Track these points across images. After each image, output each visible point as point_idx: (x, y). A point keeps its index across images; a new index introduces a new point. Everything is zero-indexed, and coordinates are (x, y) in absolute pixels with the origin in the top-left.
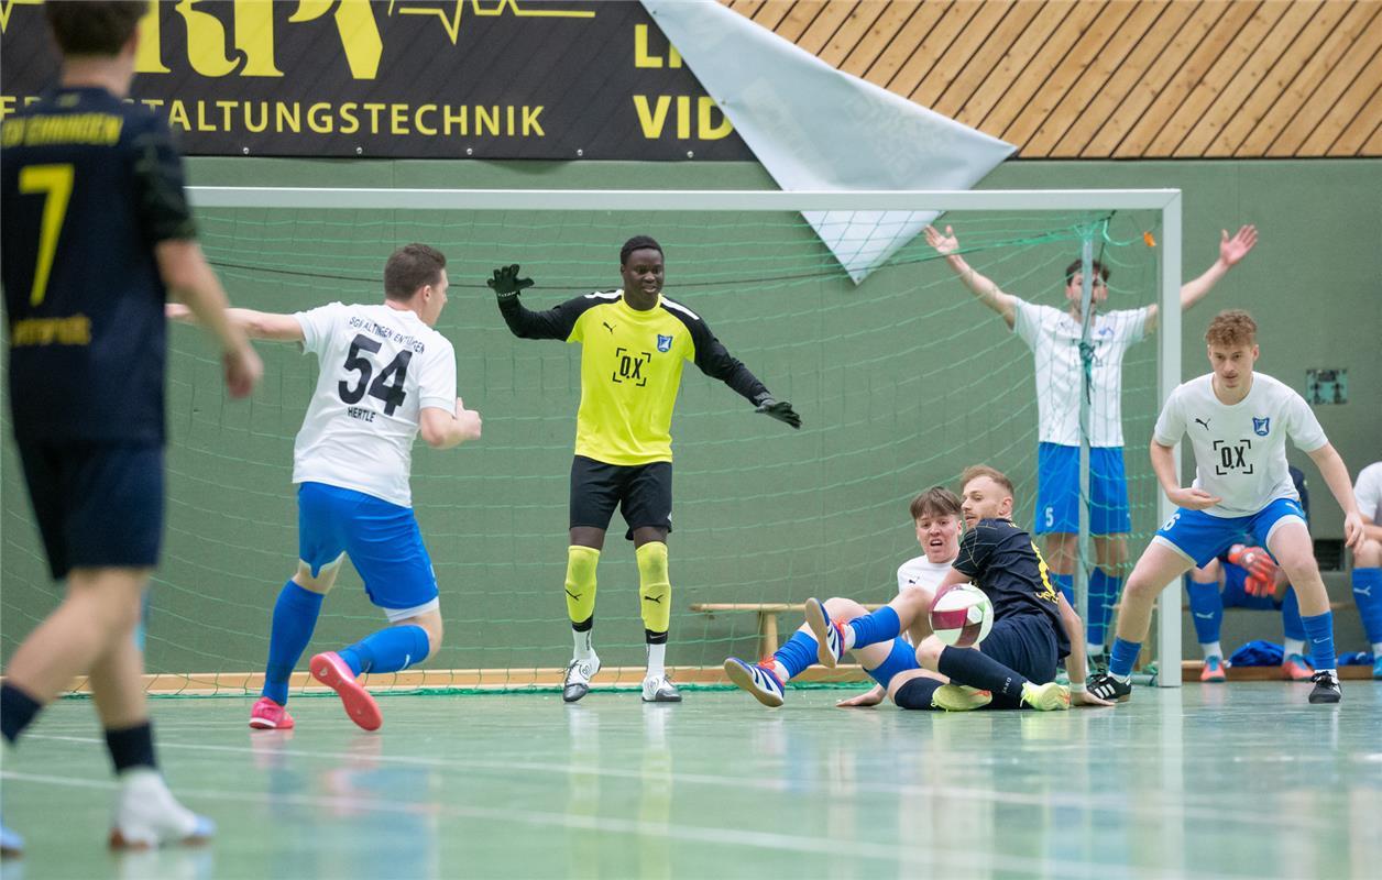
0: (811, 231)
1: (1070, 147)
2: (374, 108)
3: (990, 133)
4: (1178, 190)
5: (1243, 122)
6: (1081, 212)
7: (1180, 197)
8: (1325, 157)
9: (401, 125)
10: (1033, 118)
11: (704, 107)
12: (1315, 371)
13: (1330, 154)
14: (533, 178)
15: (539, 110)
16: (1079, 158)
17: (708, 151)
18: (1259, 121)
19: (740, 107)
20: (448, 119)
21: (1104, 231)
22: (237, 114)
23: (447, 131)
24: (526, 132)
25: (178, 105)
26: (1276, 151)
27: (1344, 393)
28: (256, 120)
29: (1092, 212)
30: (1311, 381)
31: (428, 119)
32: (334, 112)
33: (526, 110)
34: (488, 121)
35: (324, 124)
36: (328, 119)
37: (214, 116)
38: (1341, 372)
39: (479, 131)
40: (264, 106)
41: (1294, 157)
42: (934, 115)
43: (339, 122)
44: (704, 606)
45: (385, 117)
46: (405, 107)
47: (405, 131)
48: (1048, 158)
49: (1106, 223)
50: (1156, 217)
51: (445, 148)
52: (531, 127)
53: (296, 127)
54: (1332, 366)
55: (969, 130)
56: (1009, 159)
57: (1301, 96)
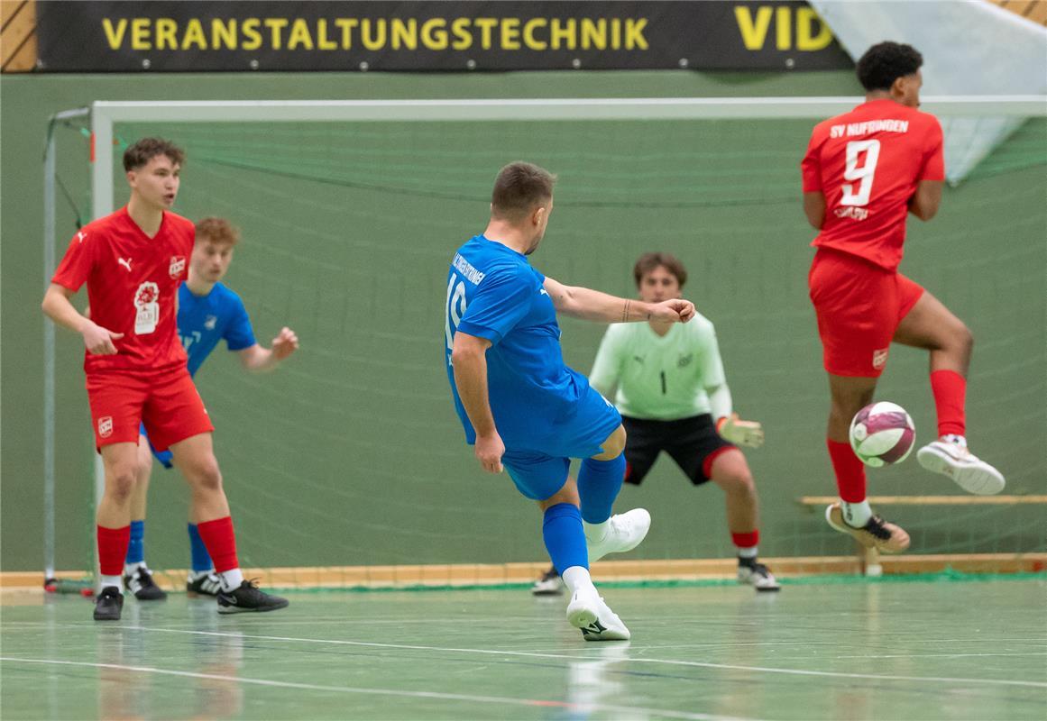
2: (486, 24)
9: (512, 39)
11: (804, 17)
15: (642, 23)
17: (808, 61)
20: (557, 33)
22: (356, 32)
23: (556, 45)
24: (630, 45)
25: (300, 25)
28: (374, 37)
31: (538, 34)
32: (448, 28)
33: (629, 24)
34: (594, 34)
35: (436, 40)
36: (442, 36)
37: (335, 34)
39: (586, 45)
40: (382, 25)
42: (1026, 22)
43: (453, 38)
45: (496, 32)
46: (515, 22)
47: (516, 46)
51: (557, 60)
52: (635, 40)
53: (411, 43)
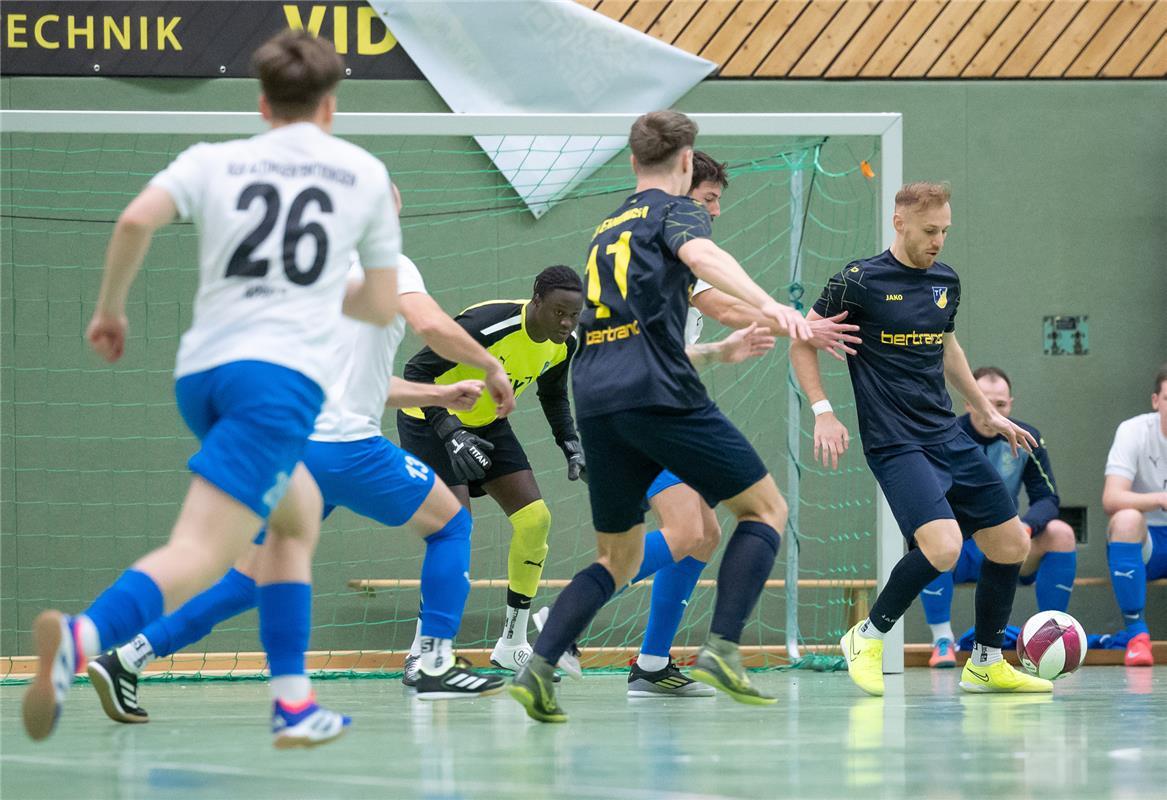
0: (486, 160)
1: (777, 65)
3: (687, 50)
4: (899, 114)
5: (971, 38)
6: (789, 138)
7: (900, 121)
8: (1062, 78)
9: (18, 37)
10: (735, 33)
11: (364, 17)
12: (1052, 318)
13: (1067, 75)
14: (169, 98)
15: (176, 21)
16: (787, 77)
17: (367, 68)
18: (988, 38)
19: (403, 18)
20: (73, 31)
21: (816, 161)
23: (71, 44)
24: (161, 46)
26: (1009, 70)
27: (1085, 343)
29: (802, 138)
30: (1049, 330)
31: (50, 32)
33: (161, 21)
34: (118, 33)
38: (1081, 319)
39: (107, 45)
41: (1028, 78)
42: (624, 28)
44: (364, 582)
46: (23, 17)
47: (24, 45)
48: (752, 77)
49: (818, 149)
50: (875, 143)
51: (69, 64)
52: (167, 40)
54: (1073, 314)
55: (664, 45)
56: (708, 78)
57: (1035, 10)
